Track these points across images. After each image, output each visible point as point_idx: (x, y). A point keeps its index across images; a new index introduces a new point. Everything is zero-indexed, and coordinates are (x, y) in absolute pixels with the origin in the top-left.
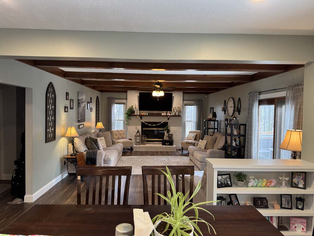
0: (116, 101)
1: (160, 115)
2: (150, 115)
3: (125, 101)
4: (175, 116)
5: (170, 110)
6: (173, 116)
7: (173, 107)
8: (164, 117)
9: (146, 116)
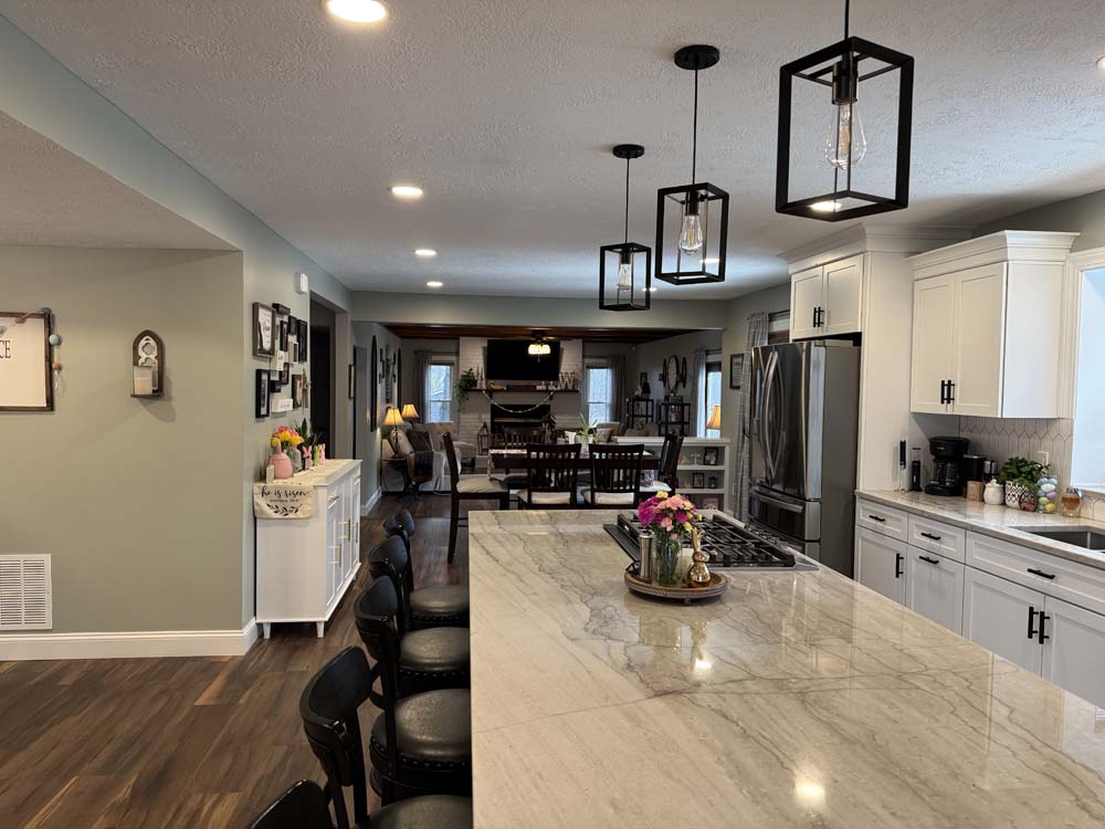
0: (434, 358)
1: (533, 389)
2: (510, 389)
3: (453, 358)
4: (566, 391)
5: (556, 379)
6: (561, 391)
7: (562, 371)
8: (541, 395)
9: (502, 390)
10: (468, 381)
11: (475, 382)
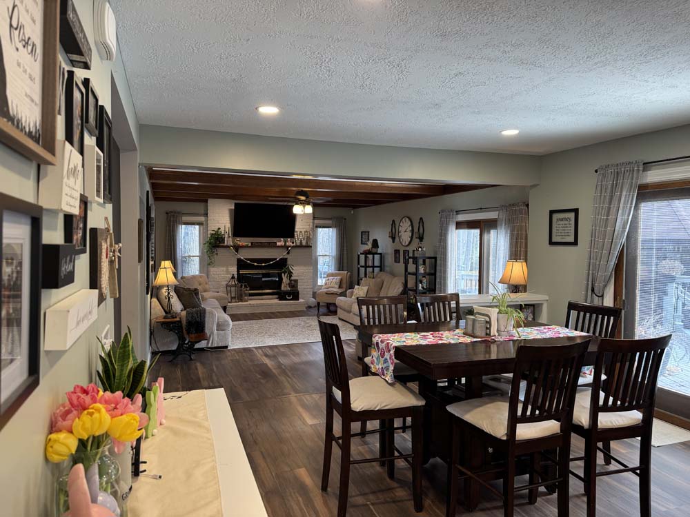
0: (185, 219)
1: (274, 245)
2: (253, 245)
3: (202, 219)
4: (301, 246)
5: (292, 236)
6: (297, 246)
7: (296, 230)
8: (281, 250)
9: (247, 247)
10: (217, 239)
11: (223, 240)
